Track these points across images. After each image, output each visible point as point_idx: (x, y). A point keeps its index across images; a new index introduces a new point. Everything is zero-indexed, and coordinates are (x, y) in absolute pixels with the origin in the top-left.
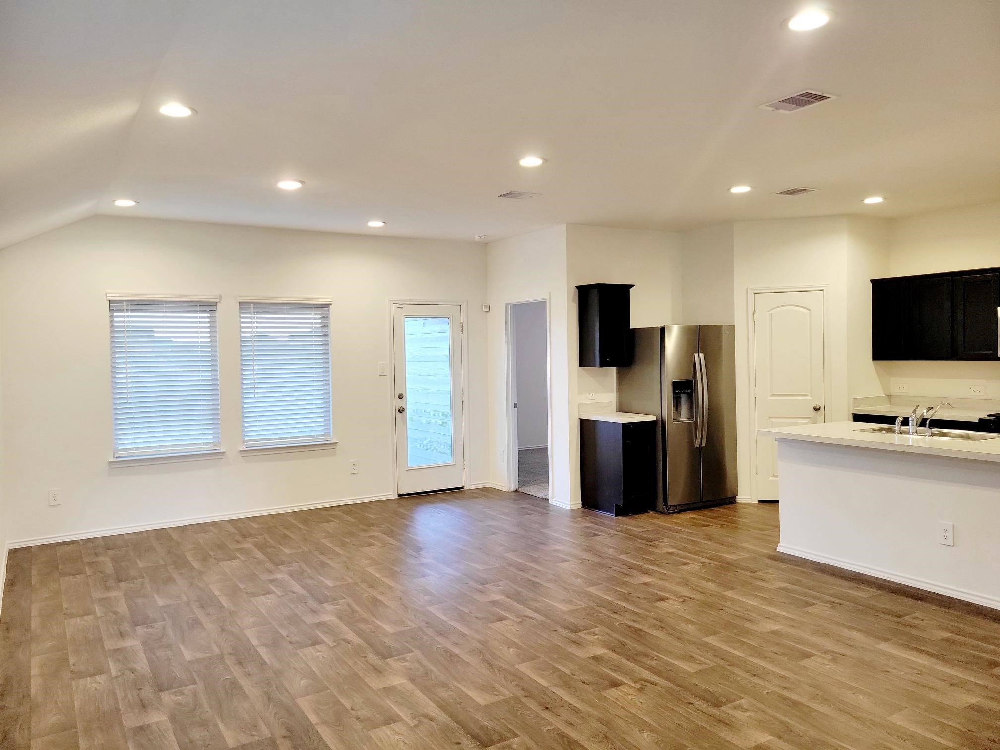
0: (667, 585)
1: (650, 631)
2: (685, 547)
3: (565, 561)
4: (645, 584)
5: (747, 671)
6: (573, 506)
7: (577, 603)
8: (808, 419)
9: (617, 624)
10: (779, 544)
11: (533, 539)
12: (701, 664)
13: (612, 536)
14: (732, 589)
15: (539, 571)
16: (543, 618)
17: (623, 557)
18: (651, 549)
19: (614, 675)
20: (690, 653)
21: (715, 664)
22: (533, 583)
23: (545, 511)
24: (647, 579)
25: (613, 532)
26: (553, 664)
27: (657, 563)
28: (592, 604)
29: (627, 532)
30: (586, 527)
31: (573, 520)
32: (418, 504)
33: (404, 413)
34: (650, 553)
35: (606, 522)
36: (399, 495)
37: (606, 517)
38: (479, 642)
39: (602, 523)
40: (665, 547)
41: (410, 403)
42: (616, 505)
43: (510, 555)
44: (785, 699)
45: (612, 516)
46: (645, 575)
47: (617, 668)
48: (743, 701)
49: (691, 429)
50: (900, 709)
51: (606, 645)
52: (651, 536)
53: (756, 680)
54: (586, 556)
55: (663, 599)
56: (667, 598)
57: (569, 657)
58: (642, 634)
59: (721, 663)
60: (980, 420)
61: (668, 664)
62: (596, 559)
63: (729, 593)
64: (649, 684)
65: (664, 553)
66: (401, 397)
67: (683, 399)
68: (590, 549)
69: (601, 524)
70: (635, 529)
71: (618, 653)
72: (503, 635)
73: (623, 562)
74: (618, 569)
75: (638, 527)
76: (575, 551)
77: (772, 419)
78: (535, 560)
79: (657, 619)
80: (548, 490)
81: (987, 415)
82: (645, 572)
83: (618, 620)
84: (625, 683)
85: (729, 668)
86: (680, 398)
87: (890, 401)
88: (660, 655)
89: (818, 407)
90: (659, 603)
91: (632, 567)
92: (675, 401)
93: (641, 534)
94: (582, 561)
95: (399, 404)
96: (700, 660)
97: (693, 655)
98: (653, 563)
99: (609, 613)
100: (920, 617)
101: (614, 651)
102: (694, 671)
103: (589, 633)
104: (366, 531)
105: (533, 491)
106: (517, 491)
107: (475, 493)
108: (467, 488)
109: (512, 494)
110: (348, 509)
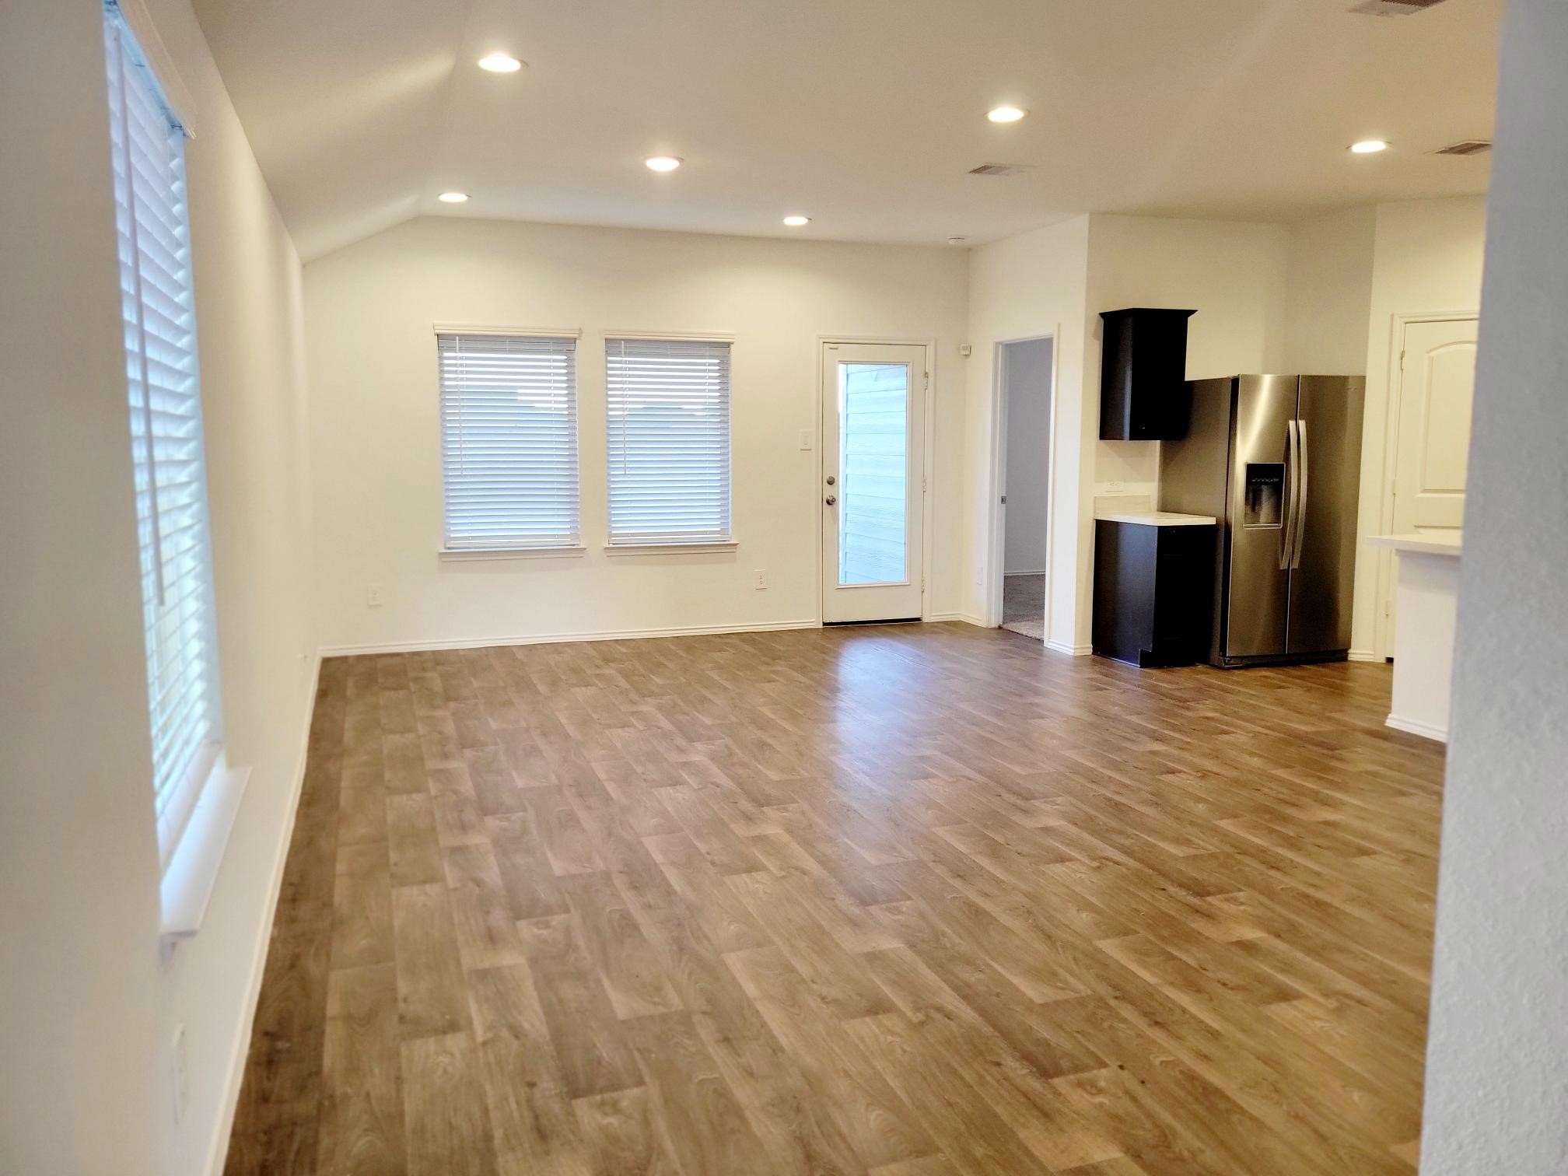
0: (1186, 755)
2: (1235, 712)
6: (1080, 651)
13: (1127, 692)
14: (1285, 766)
18: (1181, 711)
23: (1036, 656)
25: (1131, 687)
27: (1182, 729)
29: (1154, 688)
30: (1093, 679)
31: (1078, 669)
32: (851, 636)
33: (834, 506)
34: (1179, 716)
35: (1127, 674)
36: (824, 623)
37: (1128, 668)
40: (1205, 710)
42: (1143, 654)
45: (1135, 666)
55: (1172, 772)
65: (1199, 717)
66: (831, 482)
69: (1115, 675)
70: (1167, 686)
72: (925, 794)
73: (1132, 725)
75: (1171, 683)
80: (1043, 629)
90: (1165, 775)
91: (1141, 731)
93: (1172, 692)
94: (1070, 720)
95: (829, 492)
98: (1175, 728)
103: (1047, 802)
104: (768, 664)
105: (1023, 628)
106: (1000, 628)
107: (936, 627)
108: (925, 620)
109: (992, 632)
110: (751, 637)
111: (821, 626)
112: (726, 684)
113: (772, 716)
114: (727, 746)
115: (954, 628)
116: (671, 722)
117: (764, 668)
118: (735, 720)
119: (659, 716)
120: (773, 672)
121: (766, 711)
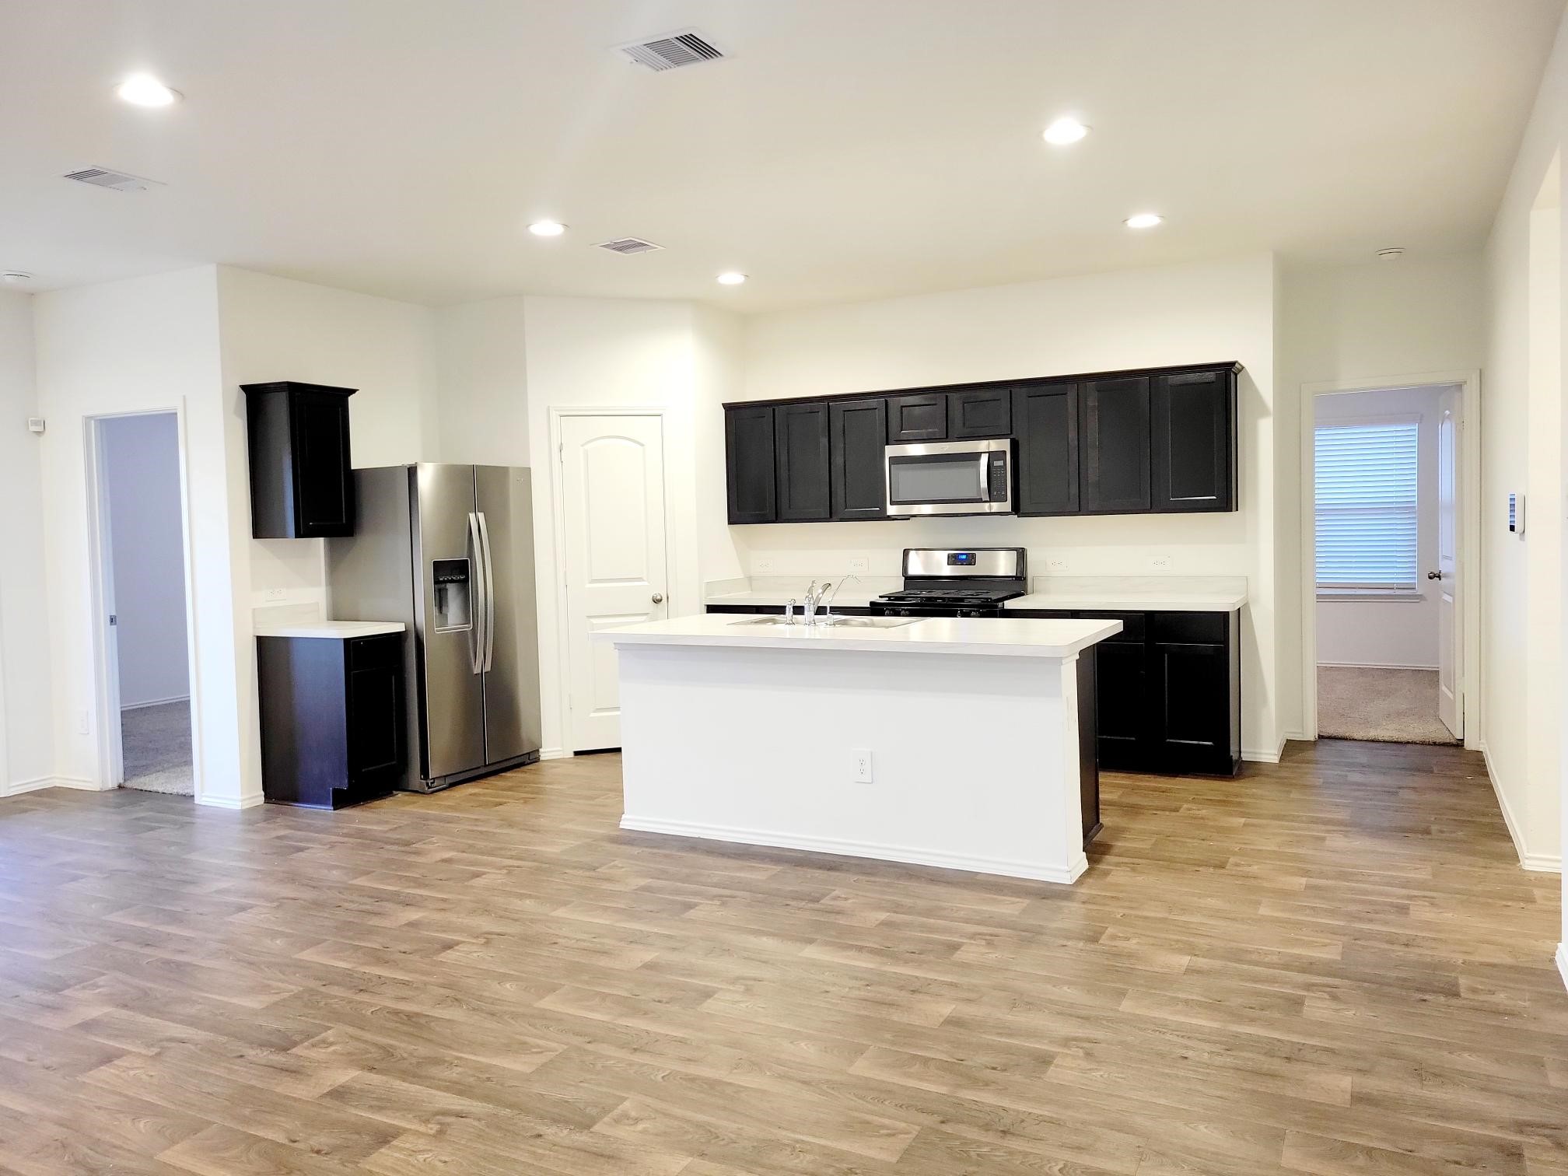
0: (452, 917)
1: (438, 1013)
2: (470, 846)
3: (242, 909)
4: (412, 925)
5: (622, 1046)
6: (247, 802)
7: (279, 989)
8: (647, 615)
9: (369, 1013)
10: (623, 816)
11: (169, 876)
12: (542, 1052)
13: (333, 846)
14: (565, 904)
15: (188, 940)
16: (210, 1036)
17: (361, 881)
18: (412, 858)
19: (379, 1118)
20: (518, 1037)
21: (566, 1047)
22: (179, 965)
23: (188, 819)
24: (413, 915)
25: (334, 838)
26: (245, 1130)
27: (427, 883)
28: (313, 984)
29: (360, 834)
30: (278, 838)
31: (250, 827)
34: (410, 866)
35: (319, 823)
37: (317, 813)
38: (60, 1123)
39: (309, 825)
40: (436, 851)
42: (334, 790)
43: (116, 918)
44: (693, 1079)
45: (328, 810)
46: (409, 907)
47: (384, 1103)
48: (627, 1104)
49: (466, 642)
50: (860, 1051)
51: (353, 1060)
52: (406, 837)
53: (638, 1058)
54: (287, 891)
55: (449, 946)
56: (458, 943)
57: (280, 1106)
58: (423, 1021)
59: (577, 1041)
60: (871, 603)
61: (482, 1068)
62: (309, 895)
63: (560, 913)
64: (452, 1119)
65: (436, 862)
67: (452, 590)
68: (292, 878)
69: (309, 828)
70: (375, 828)
71: (382, 1072)
72: (120, 1094)
73: (361, 891)
74: (354, 906)
75: (379, 823)
76: (260, 886)
77: (592, 620)
78: (175, 918)
79: (443, 986)
80: (192, 779)
81: (878, 597)
82: (408, 903)
83: (369, 1004)
84: (406, 1130)
85: (590, 1047)
86: (447, 589)
87: (751, 585)
88: (463, 1055)
89: (658, 597)
90: (443, 954)
91: (379, 897)
92: (438, 595)
93: (387, 835)
94: (280, 903)
96: (538, 1046)
97: (523, 1038)
98: (419, 883)
99: (349, 994)
100: (843, 896)
101: (372, 1069)
102: (531, 1071)
103: (314, 1045)
105: (156, 782)
106: (121, 787)
107: (20, 801)
108: (1, 794)
109: (111, 795)
115: (48, 798)
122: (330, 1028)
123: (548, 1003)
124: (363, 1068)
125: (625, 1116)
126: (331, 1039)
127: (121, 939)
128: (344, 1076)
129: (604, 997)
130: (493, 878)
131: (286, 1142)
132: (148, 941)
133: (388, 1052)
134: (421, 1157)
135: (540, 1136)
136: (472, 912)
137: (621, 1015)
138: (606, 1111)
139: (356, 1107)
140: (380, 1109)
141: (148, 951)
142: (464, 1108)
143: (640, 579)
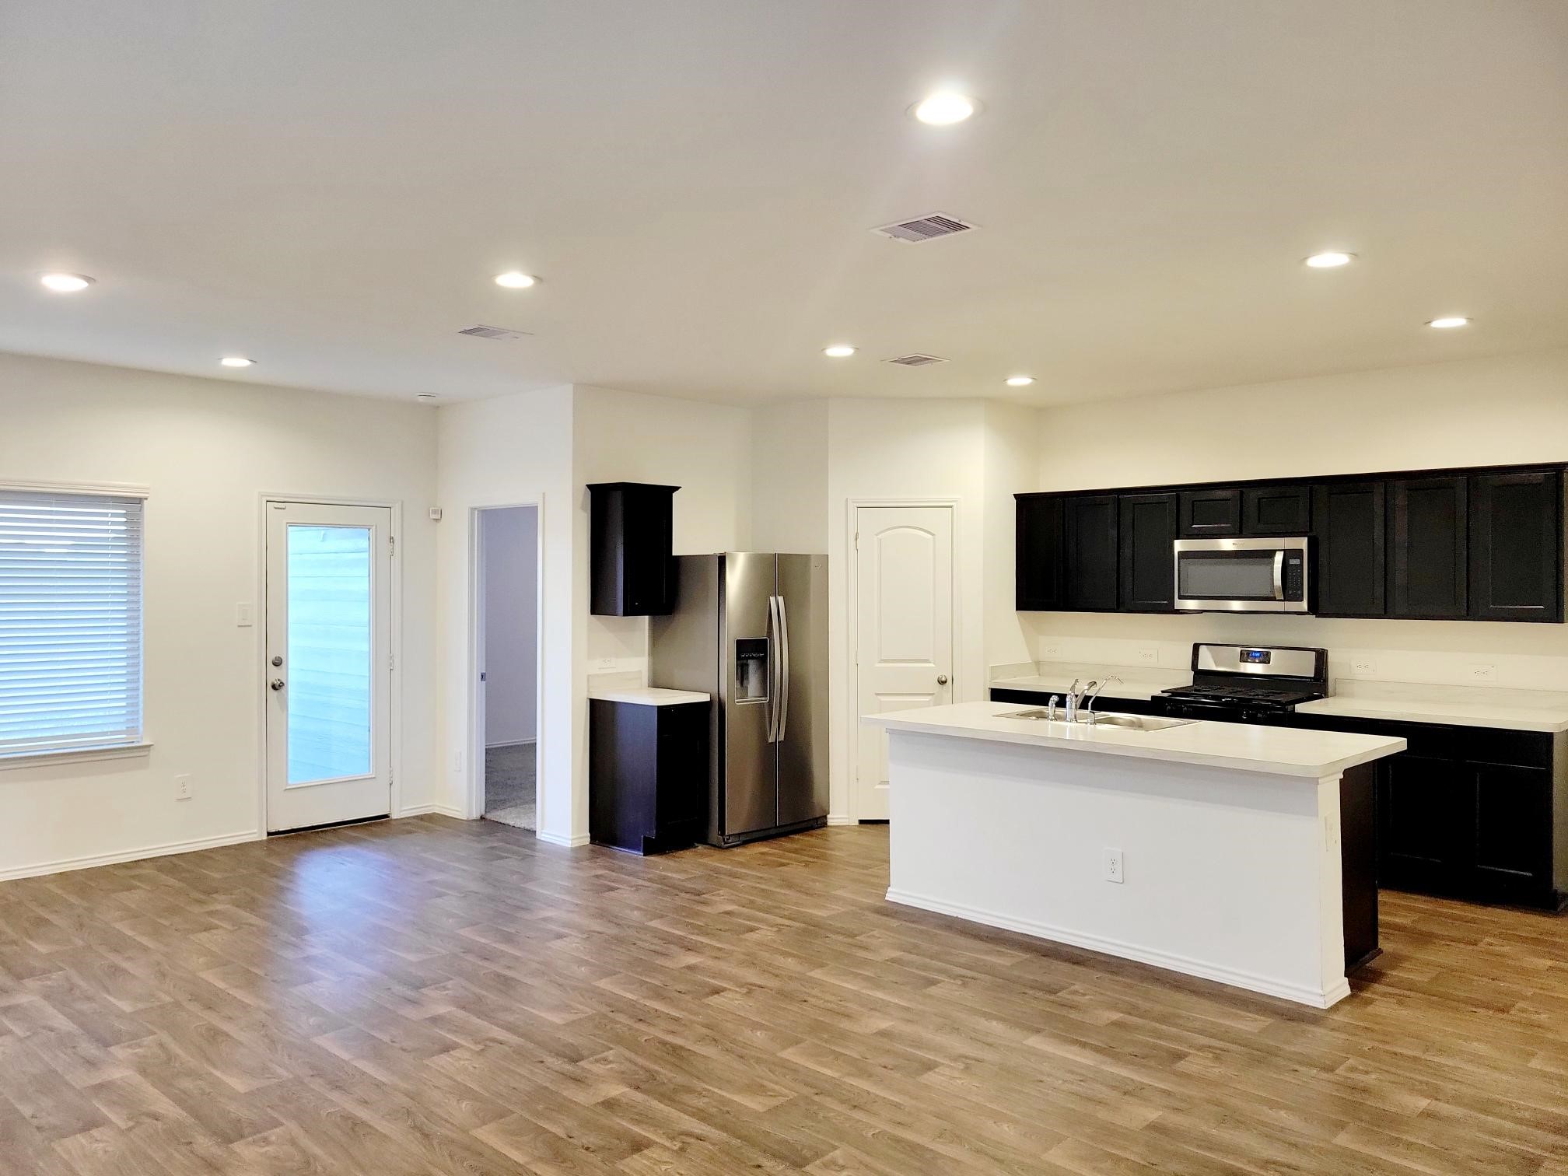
0: (723, 966)
1: (697, 1048)
2: (751, 901)
3: (560, 936)
4: (691, 968)
5: (843, 1102)
6: (575, 841)
7: (578, 1009)
8: (930, 697)
9: (643, 1040)
10: (889, 889)
11: (509, 901)
12: (775, 1096)
13: (637, 888)
14: (821, 966)
15: (517, 958)
16: (520, 1041)
17: (654, 923)
18: (699, 908)
19: (637, 1130)
20: (758, 1080)
21: (796, 1095)
22: (506, 978)
23: (529, 852)
24: (692, 959)
25: (640, 882)
26: (536, 1121)
27: (709, 931)
28: (604, 1009)
29: (662, 880)
30: (597, 876)
31: (575, 865)
32: (306, 849)
33: (283, 690)
34: (698, 914)
35: (630, 866)
36: (269, 834)
37: (630, 858)
38: (407, 1094)
39: (622, 868)
40: (721, 903)
41: (293, 673)
42: (644, 837)
43: (466, 933)
44: (899, 1141)
45: (638, 855)
46: (690, 952)
47: (643, 1118)
48: (837, 1152)
49: (763, 714)
50: (1059, 1140)
51: (624, 1078)
52: (699, 887)
53: (857, 1115)
54: (596, 925)
55: (717, 991)
56: (724, 990)
57: (564, 1107)
58: (684, 1054)
59: (807, 1091)
60: (1153, 697)
61: (724, 1101)
62: (614, 931)
63: (816, 973)
64: (692, 1140)
65: (720, 913)
66: (277, 663)
67: (752, 666)
68: (602, 914)
69: (621, 870)
70: (674, 876)
71: (645, 1092)
72: (450, 1078)
73: (655, 933)
74: (647, 945)
75: (677, 871)
76: (576, 918)
77: (879, 697)
78: (509, 939)
79: (707, 1026)
80: (535, 816)
81: (1163, 692)
82: (690, 948)
83: (644, 1033)
84: (655, 1143)
85: (816, 1098)
86: (747, 665)
87: (1038, 670)
88: (710, 1088)
89: (944, 679)
90: (710, 998)
91: (668, 939)
92: (739, 670)
93: (684, 883)
94: (589, 934)
95: (275, 674)
96: (773, 1090)
97: (762, 1082)
98: (702, 931)
99: (630, 1022)
100: (1081, 991)
101: (637, 1087)
102: (765, 1110)
103: (597, 1061)
104: (199, 902)
105: (508, 816)
106: (482, 818)
107: (408, 824)
108: (394, 816)
109: (474, 824)
110: (171, 862)
111: (265, 837)
112: (144, 940)
113: (221, 985)
114: (161, 1045)
115: (429, 823)
116: (71, 1017)
117: (196, 909)
118: (167, 999)
119: (49, 1009)
120: (211, 913)
121: (209, 976)
122: (611, 1049)
123: (790, 1054)
124: (631, 1086)
125: (834, 1162)
126: (611, 1058)
127: (468, 951)
128: (616, 1090)
129: (838, 1056)
130: (765, 934)
131: (564, 1136)
132: (486, 956)
133: (652, 1076)
134: (664, 1167)
135: (759, 1166)
136: (741, 963)
137: (849, 1074)
138: (818, 1155)
139: (621, 1117)
140: (638, 1122)
141: (486, 964)
142: (703, 1132)
143: (927, 661)
